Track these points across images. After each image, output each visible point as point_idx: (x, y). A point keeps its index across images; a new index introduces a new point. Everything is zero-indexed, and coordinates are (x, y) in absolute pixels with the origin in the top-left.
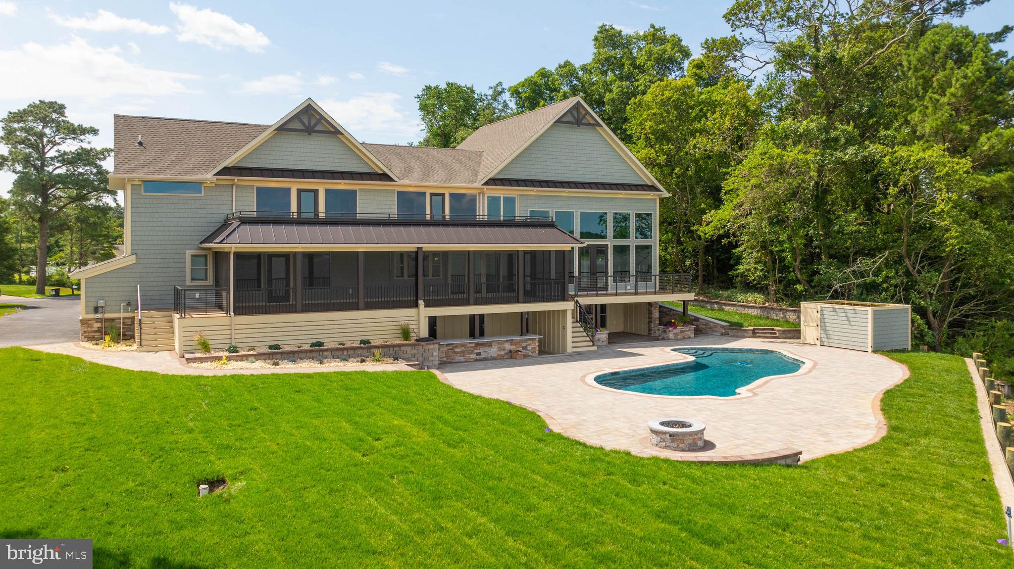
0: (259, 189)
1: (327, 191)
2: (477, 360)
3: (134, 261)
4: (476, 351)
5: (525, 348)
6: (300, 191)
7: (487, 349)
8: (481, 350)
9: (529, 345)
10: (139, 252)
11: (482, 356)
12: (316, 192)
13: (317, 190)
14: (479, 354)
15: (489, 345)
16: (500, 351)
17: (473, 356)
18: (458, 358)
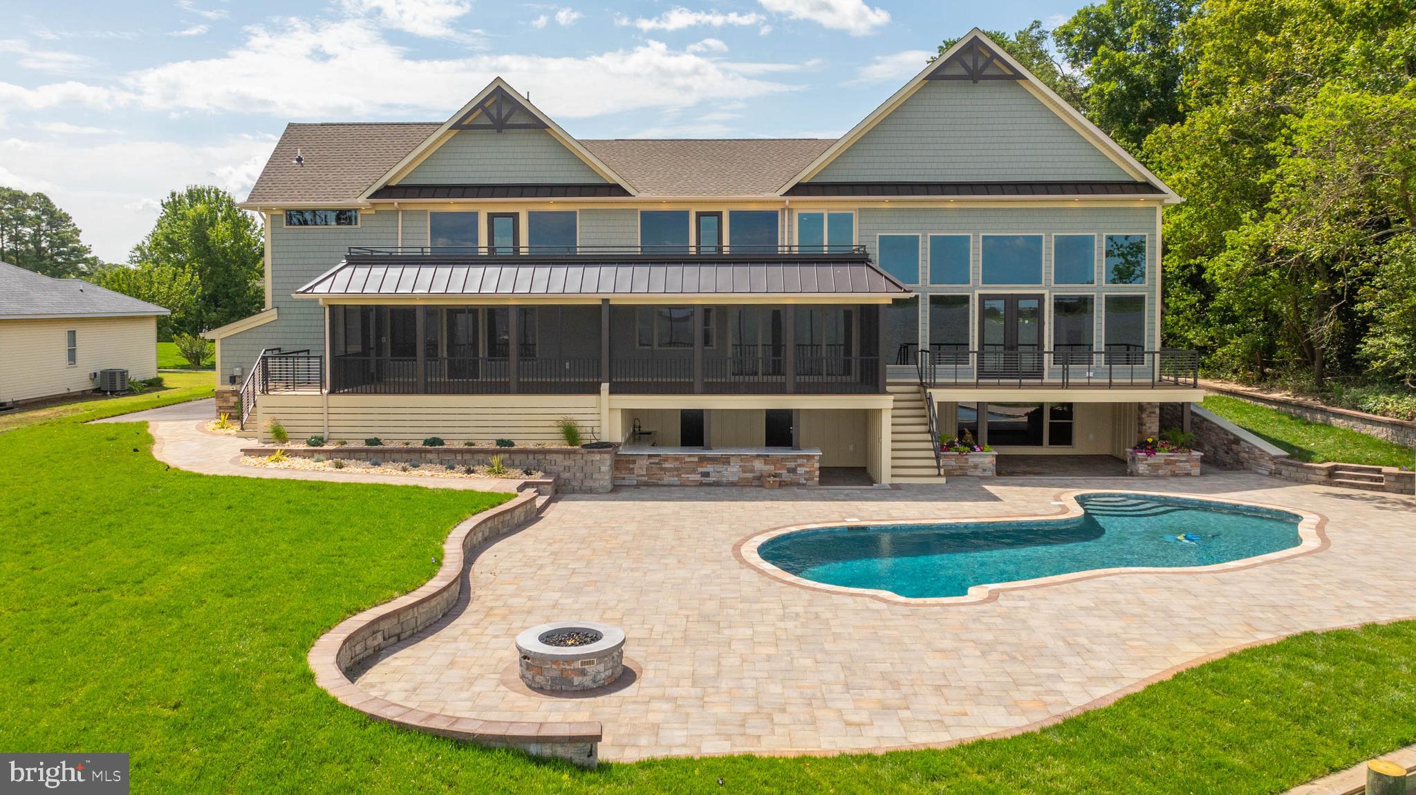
0: (433, 215)
1: (532, 215)
2: (701, 484)
3: (276, 318)
4: (700, 470)
5: (793, 471)
6: (491, 217)
7: (719, 467)
8: (709, 468)
9: (800, 466)
10: (282, 305)
11: (711, 479)
12: (515, 216)
13: (517, 214)
14: (706, 475)
15: (726, 460)
16: (744, 472)
17: (697, 477)
18: (667, 479)
